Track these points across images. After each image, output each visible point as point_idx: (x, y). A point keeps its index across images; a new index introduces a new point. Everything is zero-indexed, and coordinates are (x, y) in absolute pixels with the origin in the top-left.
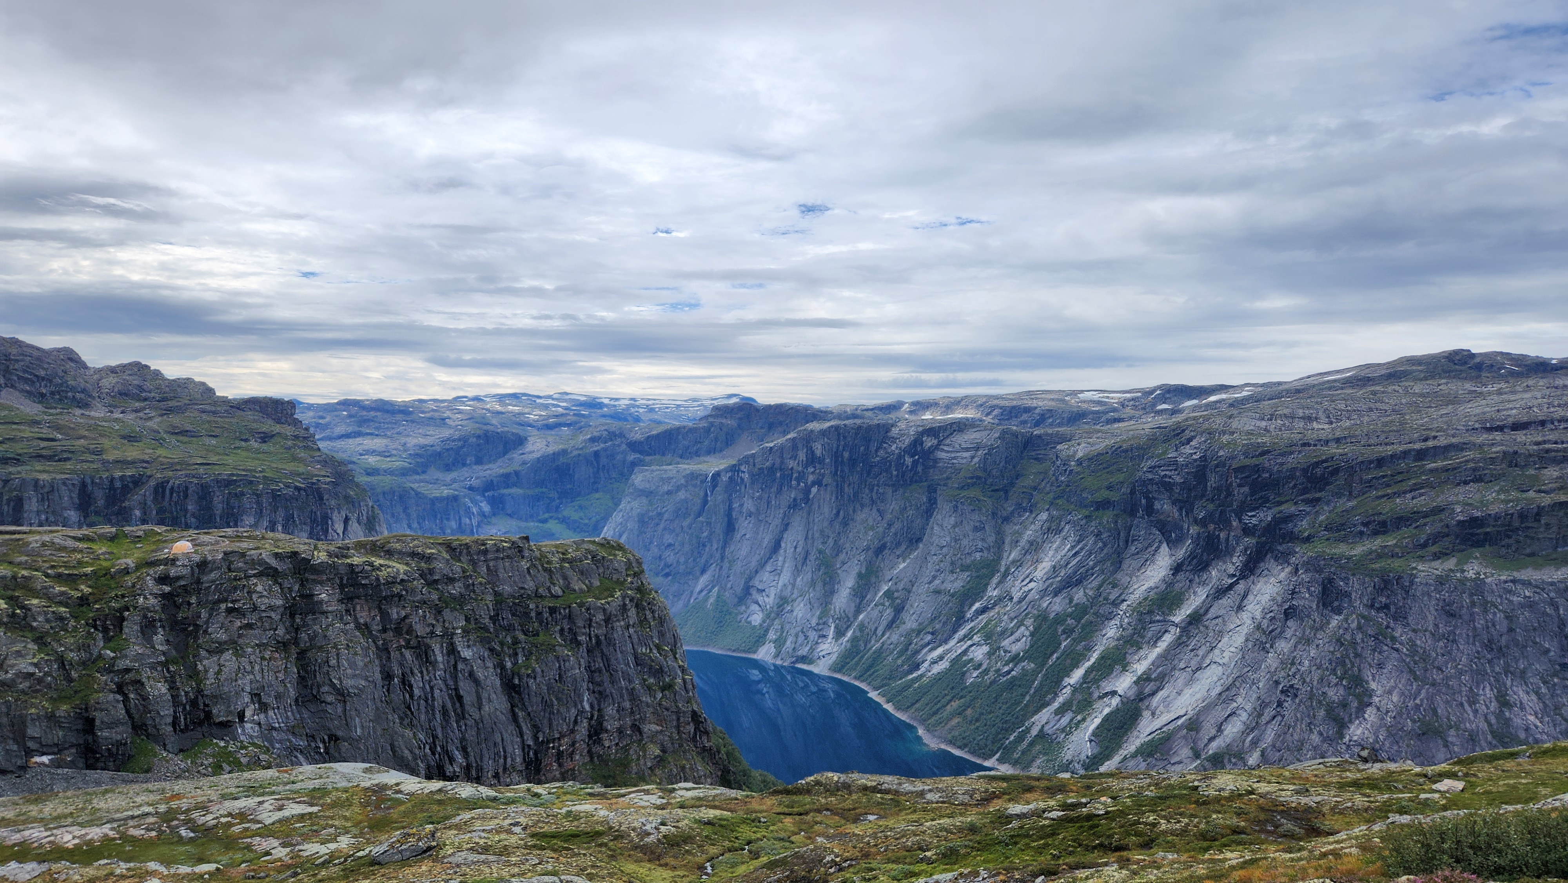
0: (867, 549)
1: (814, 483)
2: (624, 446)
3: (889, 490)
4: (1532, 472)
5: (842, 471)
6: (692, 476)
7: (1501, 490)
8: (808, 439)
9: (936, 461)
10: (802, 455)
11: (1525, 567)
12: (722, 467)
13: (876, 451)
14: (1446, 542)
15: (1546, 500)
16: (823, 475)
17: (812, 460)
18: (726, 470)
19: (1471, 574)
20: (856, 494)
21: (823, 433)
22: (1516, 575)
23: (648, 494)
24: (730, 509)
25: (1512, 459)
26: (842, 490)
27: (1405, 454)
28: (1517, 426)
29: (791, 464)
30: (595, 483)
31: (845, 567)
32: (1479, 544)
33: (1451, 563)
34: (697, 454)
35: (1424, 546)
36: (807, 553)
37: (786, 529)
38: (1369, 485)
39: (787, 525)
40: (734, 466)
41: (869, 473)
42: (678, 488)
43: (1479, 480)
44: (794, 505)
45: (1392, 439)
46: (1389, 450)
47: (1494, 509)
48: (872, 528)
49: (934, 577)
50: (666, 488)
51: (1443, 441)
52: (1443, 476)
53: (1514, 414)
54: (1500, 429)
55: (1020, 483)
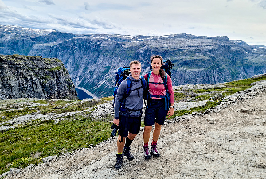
0: (86, 63)
1: (75, 50)
2: (30, 39)
3: (90, 52)
4: (194, 54)
5: (81, 47)
6: (47, 47)
7: (190, 57)
8: (74, 40)
9: (100, 47)
10: (72, 44)
11: (192, 69)
12: (54, 45)
13: (88, 44)
14: (182, 65)
15: (196, 58)
16: (77, 48)
17: (74, 45)
18: (55, 46)
19: (185, 70)
20: (84, 52)
21: (77, 39)
22: (191, 70)
23: (37, 50)
24: (56, 54)
25: (192, 52)
26: (81, 51)
27: (177, 50)
28: (193, 47)
29: (70, 45)
30: (23, 47)
31: (81, 67)
32: (186, 65)
33: (182, 68)
34: (48, 42)
35: (179, 65)
36: (73, 64)
37: (69, 59)
38: (172, 55)
39: (69, 58)
40: (57, 45)
41: (86, 48)
42: (44, 49)
43: (187, 55)
44: (71, 54)
45: (175, 48)
46: (175, 49)
47: (189, 60)
48: (87, 59)
49: (99, 69)
50: (41, 49)
51: (182, 48)
52: (182, 54)
53: (192, 45)
54: (190, 47)
55: (115, 52)
